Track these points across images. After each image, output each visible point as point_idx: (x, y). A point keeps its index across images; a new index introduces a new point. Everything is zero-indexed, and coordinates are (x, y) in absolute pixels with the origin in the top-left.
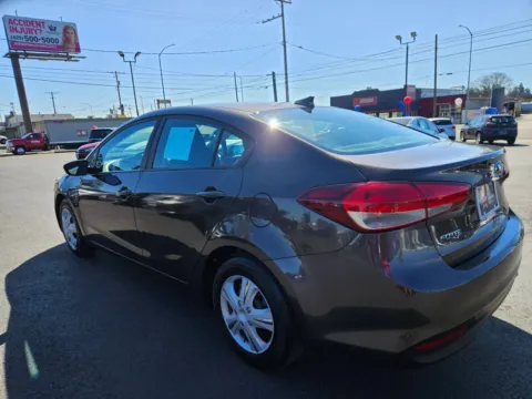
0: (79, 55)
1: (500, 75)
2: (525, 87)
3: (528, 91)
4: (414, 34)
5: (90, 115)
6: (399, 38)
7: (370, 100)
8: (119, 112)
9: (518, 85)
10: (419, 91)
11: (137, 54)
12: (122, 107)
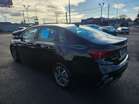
0: (12, 6)
1: (124, 15)
2: (130, 18)
3: (131, 19)
4: (103, 4)
5: (16, 23)
6: (100, 4)
7: (92, 21)
8: (24, 22)
9: (128, 18)
10: (104, 19)
11: (29, 6)
12: (25, 21)
